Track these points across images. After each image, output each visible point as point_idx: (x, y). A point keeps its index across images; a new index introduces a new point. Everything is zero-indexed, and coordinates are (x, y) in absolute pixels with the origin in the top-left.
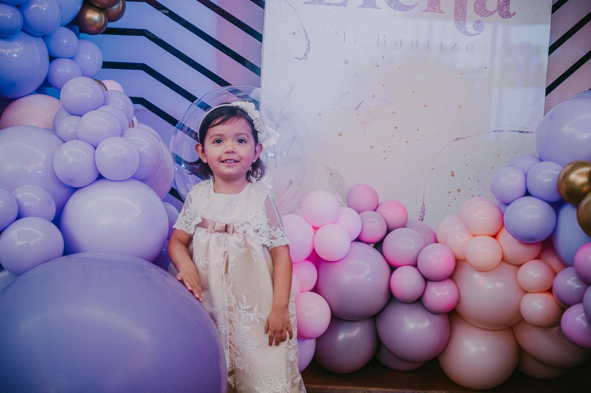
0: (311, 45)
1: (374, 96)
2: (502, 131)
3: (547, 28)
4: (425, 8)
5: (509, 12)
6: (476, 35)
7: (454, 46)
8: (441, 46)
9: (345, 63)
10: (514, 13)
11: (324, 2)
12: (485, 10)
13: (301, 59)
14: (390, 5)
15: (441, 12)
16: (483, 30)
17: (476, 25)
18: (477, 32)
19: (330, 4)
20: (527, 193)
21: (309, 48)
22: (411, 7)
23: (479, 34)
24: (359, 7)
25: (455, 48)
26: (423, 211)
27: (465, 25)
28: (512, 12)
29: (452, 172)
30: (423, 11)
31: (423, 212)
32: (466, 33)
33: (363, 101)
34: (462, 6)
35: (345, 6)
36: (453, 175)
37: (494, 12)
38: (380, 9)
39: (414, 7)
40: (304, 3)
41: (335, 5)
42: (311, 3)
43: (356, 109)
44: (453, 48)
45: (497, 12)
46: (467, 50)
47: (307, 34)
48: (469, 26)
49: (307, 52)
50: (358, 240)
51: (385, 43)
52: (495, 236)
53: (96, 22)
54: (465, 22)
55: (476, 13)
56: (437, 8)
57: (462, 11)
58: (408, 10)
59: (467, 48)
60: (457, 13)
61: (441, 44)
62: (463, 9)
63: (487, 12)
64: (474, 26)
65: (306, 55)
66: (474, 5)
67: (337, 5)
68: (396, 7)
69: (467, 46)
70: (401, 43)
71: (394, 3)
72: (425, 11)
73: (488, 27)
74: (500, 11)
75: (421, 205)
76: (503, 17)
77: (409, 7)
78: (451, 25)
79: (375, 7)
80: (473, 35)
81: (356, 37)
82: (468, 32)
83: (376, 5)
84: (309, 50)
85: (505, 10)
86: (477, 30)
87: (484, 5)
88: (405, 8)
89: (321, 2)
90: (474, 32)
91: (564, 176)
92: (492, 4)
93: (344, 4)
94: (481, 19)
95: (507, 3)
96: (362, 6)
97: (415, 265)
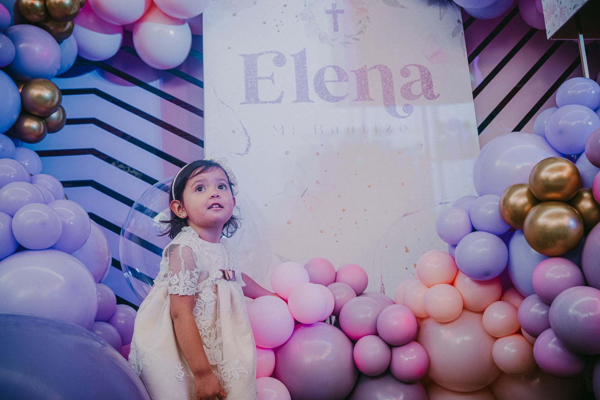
0: (251, 141)
1: (317, 182)
2: (448, 203)
4: (356, 97)
5: (434, 95)
6: (407, 117)
7: (388, 128)
8: (376, 130)
9: (286, 154)
10: (439, 95)
11: (260, 101)
12: (411, 94)
13: (242, 155)
14: (322, 98)
15: (371, 100)
16: (412, 112)
17: (405, 108)
18: (407, 114)
19: (265, 102)
20: (474, 230)
21: (249, 144)
22: (342, 98)
23: (409, 115)
24: (293, 102)
25: (389, 130)
26: (382, 291)
27: (395, 109)
28: (436, 94)
29: (406, 248)
30: (354, 100)
32: (397, 116)
33: (307, 188)
34: (390, 92)
35: (280, 102)
36: (407, 251)
37: (420, 95)
38: (313, 102)
39: (345, 98)
40: (241, 104)
41: (270, 102)
42: (248, 103)
43: (302, 197)
44: (387, 130)
45: (423, 95)
46: (401, 131)
47: (246, 131)
48: (399, 110)
49: (248, 147)
51: (322, 132)
52: (452, 284)
53: (34, 130)
54: (395, 106)
55: (404, 97)
56: (366, 96)
57: (390, 97)
58: (340, 101)
59: (400, 129)
60: (386, 99)
61: (376, 128)
62: (391, 95)
63: (414, 96)
64: (403, 109)
65: (247, 150)
66: (401, 91)
67: (272, 102)
68: (328, 99)
69: (400, 128)
70: (337, 131)
71: (326, 96)
72: (356, 100)
73: (417, 109)
74: (425, 94)
75: (380, 285)
76: (429, 99)
77: (340, 98)
78: (382, 110)
79: (308, 100)
80: (404, 117)
81: (293, 129)
82: (399, 115)
83: (309, 100)
84: (249, 145)
85: (430, 92)
86: (407, 113)
87: (410, 90)
88: (337, 99)
89: (257, 101)
90: (406, 114)
91: (505, 201)
92: (417, 89)
93: (279, 101)
94: (409, 102)
95: (430, 86)
96: (296, 101)
97: (376, 333)
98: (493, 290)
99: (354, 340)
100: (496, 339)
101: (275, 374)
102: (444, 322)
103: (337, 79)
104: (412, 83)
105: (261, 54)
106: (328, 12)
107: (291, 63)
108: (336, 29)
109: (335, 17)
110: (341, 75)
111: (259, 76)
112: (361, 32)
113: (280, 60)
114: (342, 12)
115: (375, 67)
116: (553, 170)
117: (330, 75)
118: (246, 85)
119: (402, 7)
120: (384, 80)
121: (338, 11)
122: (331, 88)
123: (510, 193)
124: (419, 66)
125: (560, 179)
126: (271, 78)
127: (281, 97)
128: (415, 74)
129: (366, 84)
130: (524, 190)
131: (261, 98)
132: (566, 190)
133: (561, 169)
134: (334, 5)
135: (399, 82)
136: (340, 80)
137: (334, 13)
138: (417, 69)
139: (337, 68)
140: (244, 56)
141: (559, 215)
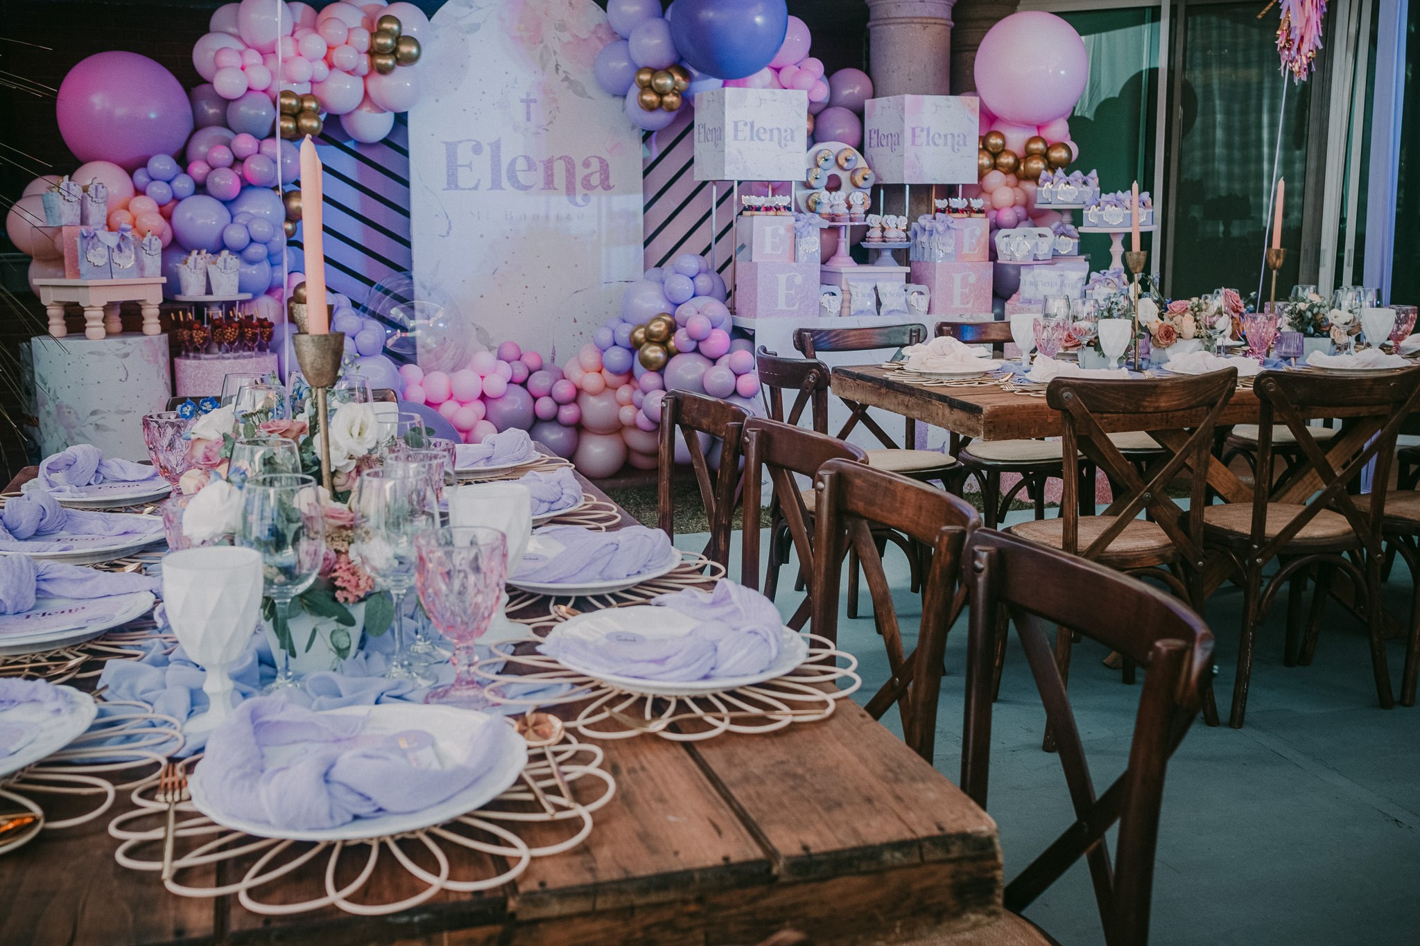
0: (451, 224)
1: (506, 262)
2: (612, 282)
3: (641, 196)
4: (542, 187)
5: (609, 185)
6: (584, 205)
8: (558, 217)
9: (481, 237)
10: (614, 186)
11: (459, 187)
12: (590, 185)
13: (444, 236)
14: (513, 186)
15: (555, 189)
16: (590, 201)
17: (584, 198)
18: (585, 203)
19: (464, 189)
20: (615, 344)
22: (530, 187)
23: (587, 204)
24: (488, 189)
25: (569, 217)
26: (553, 356)
27: (576, 198)
28: (611, 185)
29: (575, 319)
30: (540, 190)
31: (554, 353)
32: (576, 204)
33: (498, 267)
34: (572, 183)
36: (575, 322)
37: (597, 186)
38: (505, 190)
39: (533, 187)
40: (443, 189)
41: (468, 189)
42: (449, 189)
43: (493, 274)
45: (600, 186)
46: (578, 219)
47: (447, 215)
48: (579, 199)
49: (449, 230)
50: (510, 382)
51: (512, 218)
52: (600, 372)
54: (575, 196)
55: (583, 187)
56: (552, 186)
57: (572, 187)
58: (528, 189)
59: (578, 217)
60: (568, 188)
61: (558, 215)
62: (573, 185)
63: (592, 187)
64: (582, 199)
65: (448, 232)
66: (581, 182)
67: (470, 189)
68: (518, 188)
69: (578, 215)
70: (525, 217)
71: (516, 185)
72: (543, 189)
73: (594, 199)
74: (602, 185)
75: (551, 351)
76: (605, 189)
78: (564, 199)
80: (582, 206)
81: (488, 215)
82: (578, 204)
83: (502, 187)
84: (450, 228)
85: (606, 183)
87: (589, 181)
88: (526, 188)
89: (457, 187)
90: (583, 203)
91: (632, 333)
92: (595, 180)
93: (476, 188)
94: (588, 192)
95: (607, 178)
96: (491, 189)
97: (550, 395)
98: (623, 379)
99: (535, 399)
100: (622, 406)
101: (485, 418)
102: (594, 394)
103: (526, 168)
104: (592, 174)
105: (460, 142)
106: (522, 101)
107: (487, 150)
108: (528, 119)
109: (528, 107)
110: (531, 166)
111: (459, 163)
112: (551, 122)
113: (477, 149)
114: (535, 101)
115: (561, 158)
116: (656, 326)
117: (521, 164)
118: (448, 172)
119: (590, 97)
120: (568, 170)
121: (531, 101)
122: (521, 177)
123: (636, 330)
124: (599, 158)
125: (659, 332)
126: (470, 166)
127: (478, 184)
128: (595, 165)
129: (552, 175)
130: (643, 330)
131: (461, 184)
132: (662, 337)
133: (660, 326)
134: (528, 94)
135: (580, 172)
136: (529, 169)
137: (528, 102)
138: (597, 160)
139: (527, 158)
140: (445, 143)
141: (655, 351)
